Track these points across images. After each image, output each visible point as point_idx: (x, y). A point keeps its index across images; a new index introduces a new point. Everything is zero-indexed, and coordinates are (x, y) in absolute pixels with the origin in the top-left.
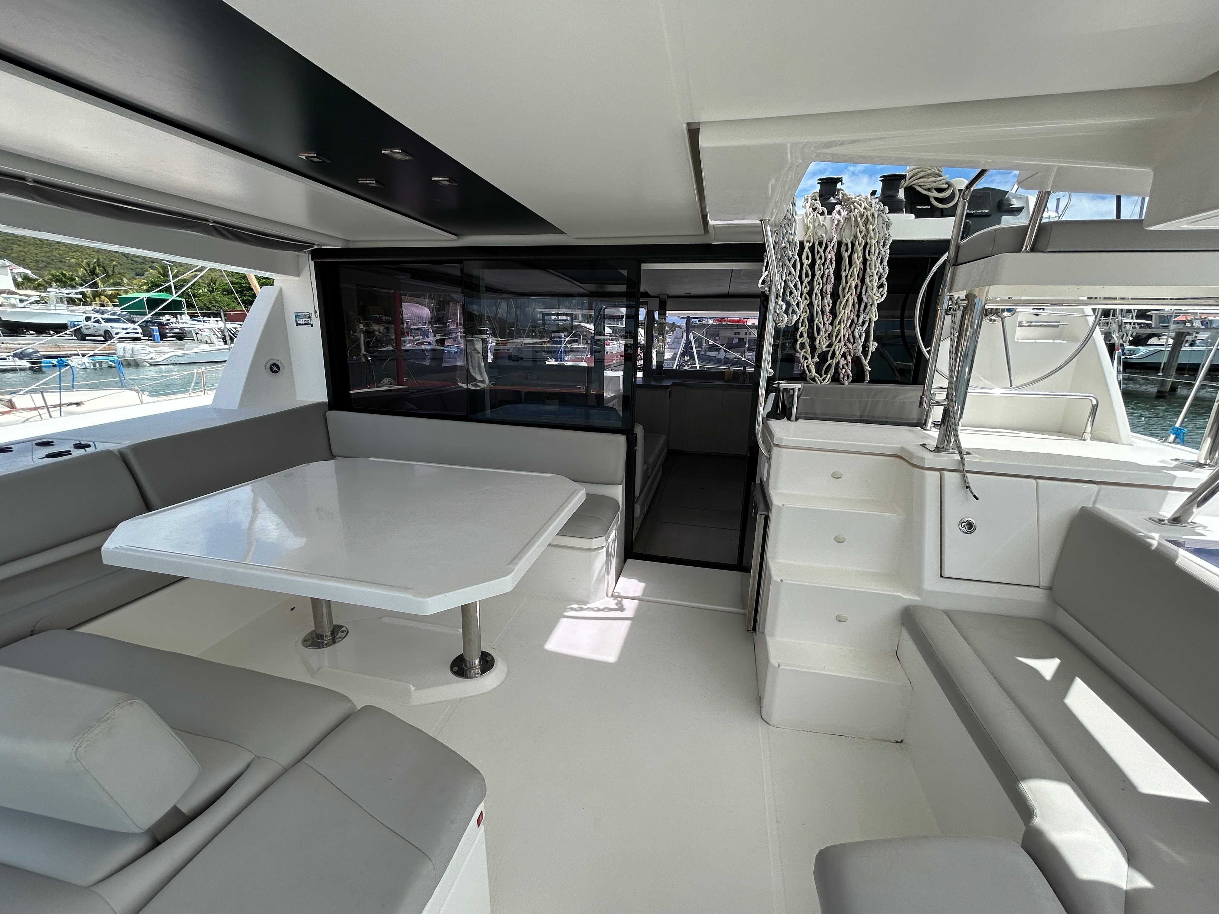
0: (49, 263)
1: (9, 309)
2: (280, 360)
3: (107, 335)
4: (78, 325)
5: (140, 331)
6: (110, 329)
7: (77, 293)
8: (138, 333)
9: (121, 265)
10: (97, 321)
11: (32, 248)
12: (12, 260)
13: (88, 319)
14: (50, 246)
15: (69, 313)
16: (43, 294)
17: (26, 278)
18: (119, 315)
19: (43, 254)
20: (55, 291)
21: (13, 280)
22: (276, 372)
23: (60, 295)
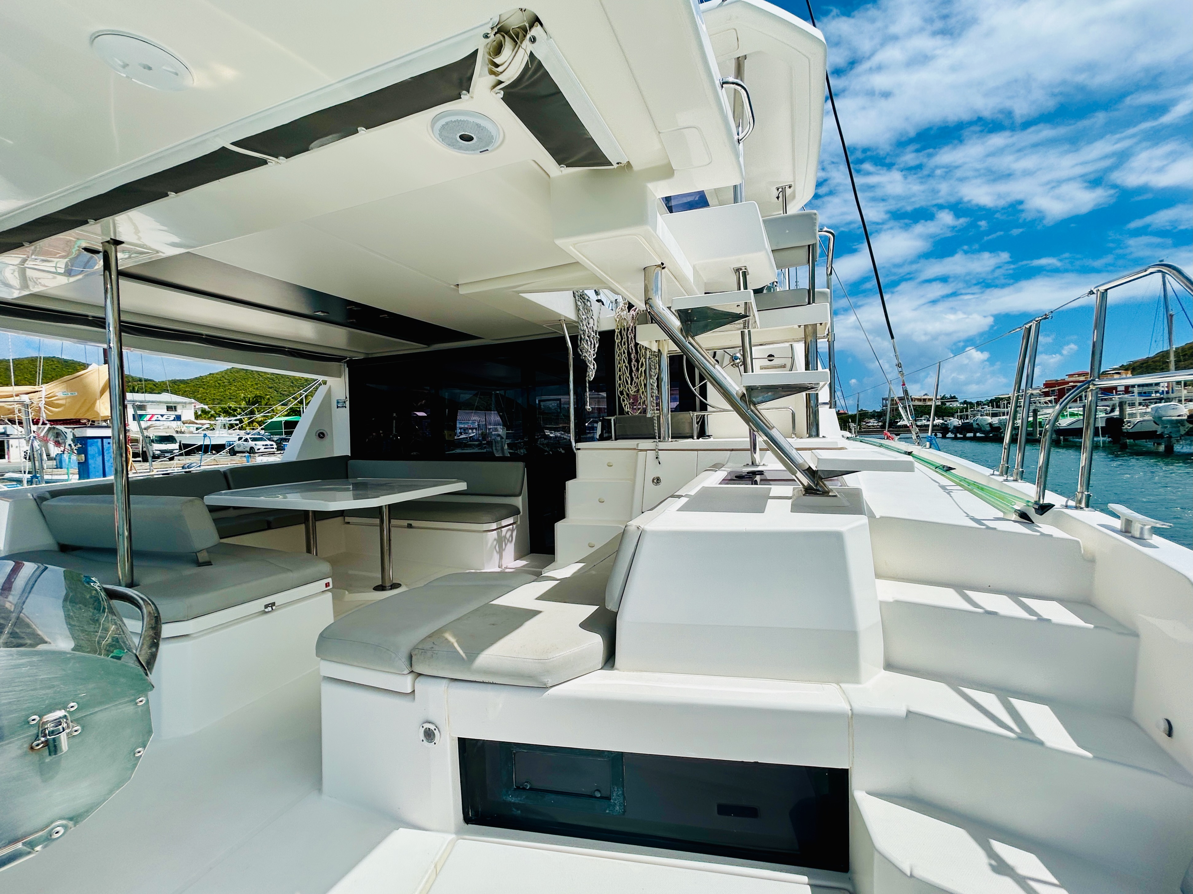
0: (221, 401)
1: (188, 435)
2: (326, 429)
3: (252, 451)
4: (233, 444)
5: (275, 446)
6: (254, 446)
7: (236, 420)
8: (273, 448)
9: (272, 398)
10: (246, 440)
11: (212, 389)
12: (198, 399)
13: (240, 439)
14: (225, 387)
15: (228, 436)
16: (212, 422)
17: (204, 411)
18: (263, 435)
19: (218, 394)
20: (223, 420)
21: (195, 413)
22: (322, 438)
23: (224, 422)
